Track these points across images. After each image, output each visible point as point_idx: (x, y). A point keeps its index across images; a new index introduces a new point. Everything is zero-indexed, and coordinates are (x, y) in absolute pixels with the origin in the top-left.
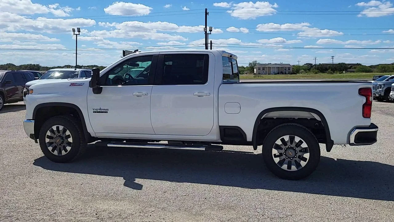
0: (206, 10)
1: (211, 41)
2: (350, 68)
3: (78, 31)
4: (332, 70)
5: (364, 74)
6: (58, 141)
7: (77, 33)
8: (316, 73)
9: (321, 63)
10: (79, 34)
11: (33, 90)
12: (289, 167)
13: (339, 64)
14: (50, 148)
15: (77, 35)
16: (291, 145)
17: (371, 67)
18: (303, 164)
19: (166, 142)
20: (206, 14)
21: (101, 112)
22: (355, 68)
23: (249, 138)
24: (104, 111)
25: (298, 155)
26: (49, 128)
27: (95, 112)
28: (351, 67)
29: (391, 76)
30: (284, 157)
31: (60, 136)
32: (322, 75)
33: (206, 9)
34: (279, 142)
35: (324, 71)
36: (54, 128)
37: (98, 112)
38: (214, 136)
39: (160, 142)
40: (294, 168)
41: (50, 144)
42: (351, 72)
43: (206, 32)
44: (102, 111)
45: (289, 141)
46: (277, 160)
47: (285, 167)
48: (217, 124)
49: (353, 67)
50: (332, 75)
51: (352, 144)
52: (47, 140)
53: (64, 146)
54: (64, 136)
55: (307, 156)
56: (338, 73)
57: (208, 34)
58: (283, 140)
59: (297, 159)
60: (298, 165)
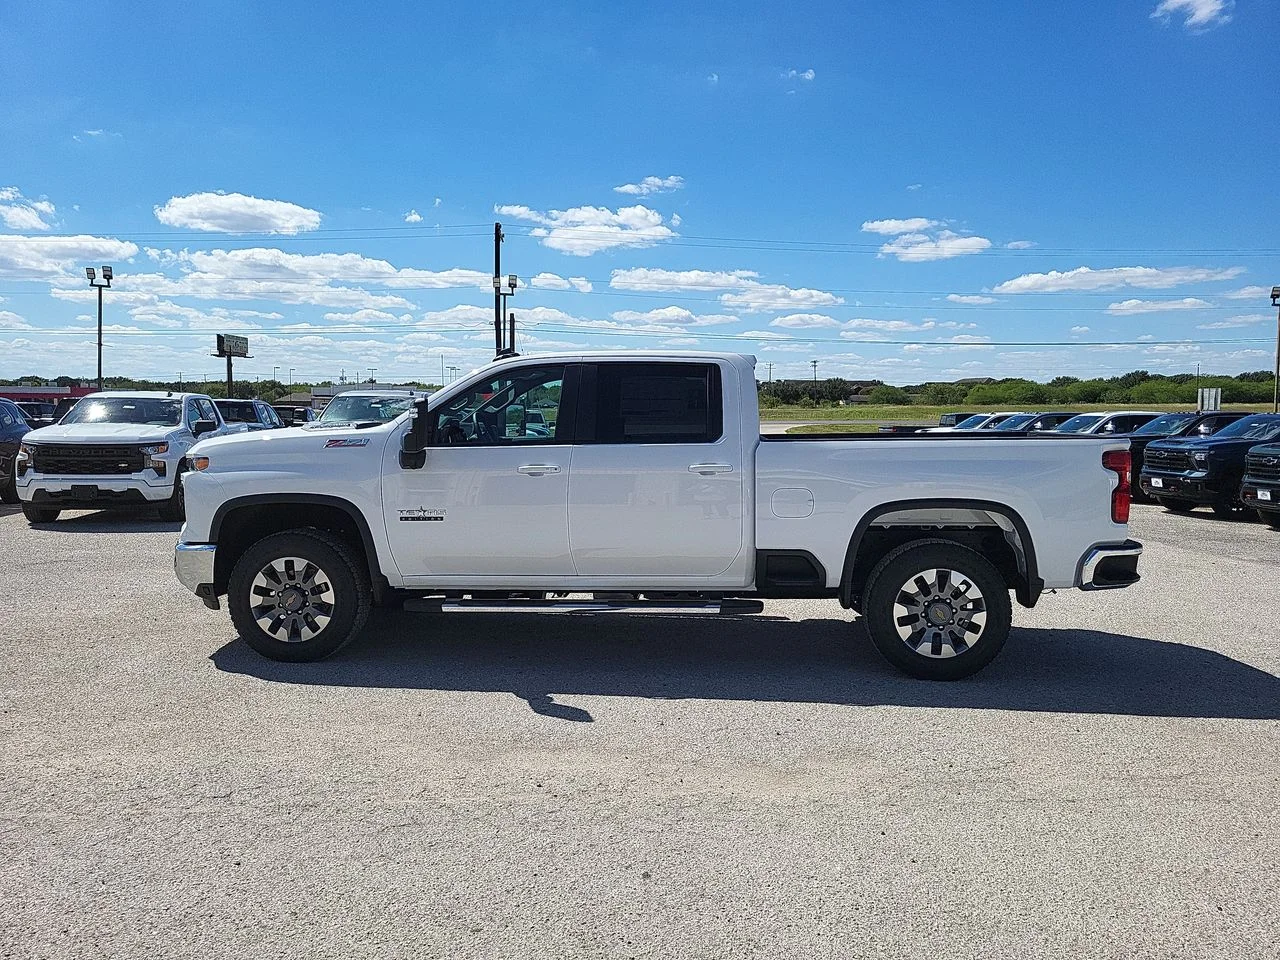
0: (498, 227)
1: (512, 315)
2: (856, 392)
3: (105, 277)
4: (811, 397)
5: (892, 408)
6: (290, 601)
7: (100, 279)
8: (772, 405)
9: (782, 379)
10: (109, 286)
11: (207, 458)
12: (936, 649)
13: (829, 381)
14: (265, 623)
15: (100, 287)
16: (939, 594)
17: (907, 389)
18: (971, 639)
19: (590, 597)
20: (498, 237)
21: (425, 519)
22: (868, 392)
23: (834, 576)
24: (433, 515)
25: (956, 618)
26: (263, 564)
27: (407, 519)
28: (859, 389)
29: (993, 416)
30: (922, 623)
31: (295, 588)
32: (787, 410)
33: (497, 224)
34: (910, 587)
35: (791, 401)
36: (279, 565)
37: (413, 519)
38: (739, 576)
39: (570, 597)
40: (947, 650)
41: (264, 610)
42: (860, 403)
43: (498, 289)
44: (427, 515)
45: (937, 583)
46: (905, 632)
47: (925, 649)
48: (752, 546)
49: (864, 389)
50: (815, 411)
51: (1084, 588)
52: (256, 600)
53: (308, 614)
54: (307, 587)
55: (980, 619)
56: (829, 406)
57: (505, 295)
58: (920, 582)
59: (956, 628)
60: (958, 642)
